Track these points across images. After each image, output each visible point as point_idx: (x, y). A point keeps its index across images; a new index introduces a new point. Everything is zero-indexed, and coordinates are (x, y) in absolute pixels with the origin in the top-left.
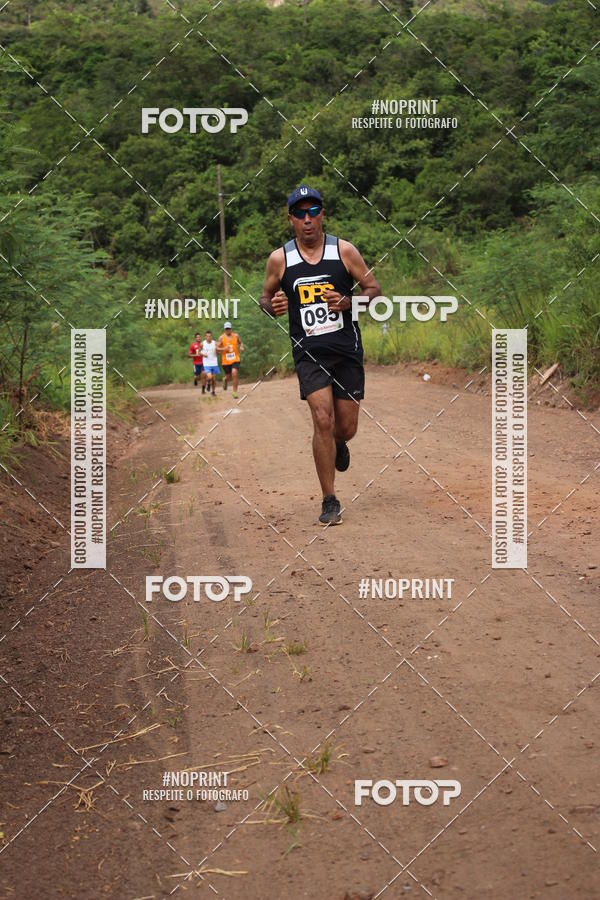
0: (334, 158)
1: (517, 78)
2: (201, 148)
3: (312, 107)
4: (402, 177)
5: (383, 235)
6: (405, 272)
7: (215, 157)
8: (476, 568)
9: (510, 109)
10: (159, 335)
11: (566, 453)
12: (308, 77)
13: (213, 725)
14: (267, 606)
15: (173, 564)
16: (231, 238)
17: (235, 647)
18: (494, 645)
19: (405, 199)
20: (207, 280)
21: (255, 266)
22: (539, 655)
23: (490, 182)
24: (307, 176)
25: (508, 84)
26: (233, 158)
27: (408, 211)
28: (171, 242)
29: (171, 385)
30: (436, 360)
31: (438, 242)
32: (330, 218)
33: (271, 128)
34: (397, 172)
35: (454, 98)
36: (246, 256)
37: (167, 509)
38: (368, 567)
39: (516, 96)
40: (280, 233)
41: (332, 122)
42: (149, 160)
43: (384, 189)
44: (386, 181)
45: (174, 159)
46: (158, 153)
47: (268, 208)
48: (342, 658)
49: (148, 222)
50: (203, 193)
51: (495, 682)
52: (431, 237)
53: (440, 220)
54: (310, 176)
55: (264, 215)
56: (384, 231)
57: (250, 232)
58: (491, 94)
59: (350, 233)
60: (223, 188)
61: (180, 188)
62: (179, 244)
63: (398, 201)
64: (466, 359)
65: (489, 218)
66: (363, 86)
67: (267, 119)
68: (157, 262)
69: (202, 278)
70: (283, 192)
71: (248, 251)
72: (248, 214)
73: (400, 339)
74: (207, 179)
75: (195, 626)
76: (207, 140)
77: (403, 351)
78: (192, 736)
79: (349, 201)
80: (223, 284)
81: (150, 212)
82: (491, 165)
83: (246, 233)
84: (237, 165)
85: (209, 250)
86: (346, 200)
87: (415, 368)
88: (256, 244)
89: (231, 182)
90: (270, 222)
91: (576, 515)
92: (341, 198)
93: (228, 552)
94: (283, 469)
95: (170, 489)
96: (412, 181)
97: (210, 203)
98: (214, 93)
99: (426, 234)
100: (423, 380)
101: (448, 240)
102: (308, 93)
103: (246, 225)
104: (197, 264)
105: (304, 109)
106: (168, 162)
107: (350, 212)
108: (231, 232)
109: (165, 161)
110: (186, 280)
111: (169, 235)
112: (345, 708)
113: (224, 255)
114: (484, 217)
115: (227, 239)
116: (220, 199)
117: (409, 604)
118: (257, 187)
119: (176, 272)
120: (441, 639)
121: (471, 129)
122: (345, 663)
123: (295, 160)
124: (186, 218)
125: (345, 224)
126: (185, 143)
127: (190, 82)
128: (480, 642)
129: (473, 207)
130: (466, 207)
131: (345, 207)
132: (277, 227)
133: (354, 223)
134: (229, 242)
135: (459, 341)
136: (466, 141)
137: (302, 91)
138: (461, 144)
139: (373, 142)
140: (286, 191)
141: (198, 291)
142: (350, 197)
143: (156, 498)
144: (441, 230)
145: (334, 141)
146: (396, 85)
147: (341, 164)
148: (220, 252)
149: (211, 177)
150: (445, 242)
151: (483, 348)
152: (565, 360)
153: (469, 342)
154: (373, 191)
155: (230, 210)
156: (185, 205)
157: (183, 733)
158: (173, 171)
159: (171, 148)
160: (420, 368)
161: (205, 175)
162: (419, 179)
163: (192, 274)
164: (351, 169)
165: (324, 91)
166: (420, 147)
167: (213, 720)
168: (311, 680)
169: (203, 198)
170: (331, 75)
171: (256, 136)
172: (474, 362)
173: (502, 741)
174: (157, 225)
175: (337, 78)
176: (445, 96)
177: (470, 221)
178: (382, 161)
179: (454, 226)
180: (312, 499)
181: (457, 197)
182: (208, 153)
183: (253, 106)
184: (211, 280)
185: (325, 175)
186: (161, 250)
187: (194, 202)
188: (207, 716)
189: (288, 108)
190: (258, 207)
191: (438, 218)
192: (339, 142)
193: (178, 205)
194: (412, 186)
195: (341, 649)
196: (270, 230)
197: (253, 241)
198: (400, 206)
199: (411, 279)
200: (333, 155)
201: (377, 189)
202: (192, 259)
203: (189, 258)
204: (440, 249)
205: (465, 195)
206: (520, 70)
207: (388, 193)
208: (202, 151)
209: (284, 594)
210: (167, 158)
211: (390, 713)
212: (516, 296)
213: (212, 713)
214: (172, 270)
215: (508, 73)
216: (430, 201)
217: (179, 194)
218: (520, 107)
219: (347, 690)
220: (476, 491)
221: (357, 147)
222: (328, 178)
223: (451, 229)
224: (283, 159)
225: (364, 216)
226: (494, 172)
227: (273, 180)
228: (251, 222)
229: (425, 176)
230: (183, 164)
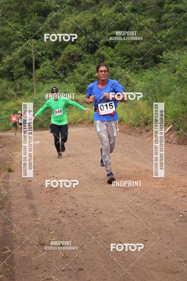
0: (81, 37)
1: (157, 6)
2: (26, 32)
4: (109, 46)
7: (31, 36)
9: (154, 19)
10: (6, 110)
11: (175, 163)
12: (71, 4)
13: (25, 276)
14: (50, 225)
15: (10, 207)
16: (37, 70)
17: (36, 243)
18: (144, 243)
20: (27, 87)
21: (47, 82)
22: (163, 248)
23: (145, 49)
24: (69, 45)
25: (154, 8)
26: (39, 36)
28: (12, 71)
29: (11, 131)
30: (122, 123)
32: (79, 62)
33: (55, 24)
34: (107, 44)
36: (43, 77)
37: (8, 183)
38: (92, 209)
39: (157, 14)
40: (58, 68)
41: (80, 23)
42: (4, 36)
43: (101, 51)
44: (102, 48)
45: (14, 36)
46: (7, 33)
47: (53, 58)
48: (81, 248)
49: (3, 62)
50: (26, 50)
51: (145, 259)
52: (121, 71)
53: (124, 64)
54: (71, 45)
55: (51, 61)
57: (45, 67)
58: (146, 13)
59: (87, 69)
60: (34, 49)
61: (16, 48)
62: (15, 72)
64: (134, 123)
65: (145, 64)
66: (93, 8)
67: (53, 21)
68: (6, 79)
69: (25, 86)
70: (59, 51)
71: (44, 75)
72: (44, 60)
74: (27, 45)
75: (19, 234)
76: (28, 28)
79: (87, 56)
80: (33, 89)
81: (3, 58)
82: (146, 42)
83: (44, 68)
84: (40, 39)
85: (28, 74)
86: (85, 55)
88: (48, 72)
89: (38, 46)
90: (54, 63)
91: (179, 189)
92: (83, 54)
93: (33, 202)
95: (9, 175)
96: (113, 48)
97: (29, 55)
98: (31, 9)
99: (119, 70)
101: (128, 72)
102: (71, 10)
103: (44, 64)
104: (22, 80)
105: (69, 17)
106: (12, 37)
107: (87, 60)
108: (37, 67)
109: (10, 37)
110: (18, 87)
111: (11, 68)
112: (82, 269)
113: (34, 77)
114: (142, 64)
115: (35, 70)
116: (33, 54)
118: (48, 49)
119: (14, 83)
121: (138, 27)
124: (18, 61)
125: (85, 65)
126: (18, 30)
127: (21, 4)
128: (139, 242)
129: (138, 59)
130: (135, 59)
131: (85, 58)
132: (56, 65)
133: (88, 65)
134: (36, 71)
135: (131, 115)
137: (68, 9)
139: (97, 31)
140: (60, 51)
141: (23, 92)
142: (87, 54)
143: (3, 179)
144: (124, 68)
145: (81, 30)
146: (107, 8)
147: (84, 40)
148: (32, 75)
149: (29, 44)
151: (141, 118)
153: (135, 116)
154: (97, 52)
155: (37, 58)
156: (18, 56)
157: (13, 279)
158: (13, 41)
159: (13, 32)
161: (27, 43)
162: (116, 47)
163: (20, 84)
164: (88, 42)
165: (77, 10)
167: (26, 274)
168: (67, 257)
169: (26, 53)
170: (80, 3)
171: (49, 27)
172: (137, 124)
174: (6, 63)
175: (83, 4)
176: (127, 13)
178: (100, 39)
181: (132, 55)
182: (28, 34)
183: (48, 14)
184: (28, 87)
185: (77, 45)
186: (8, 74)
187: (22, 54)
188: (23, 272)
189: (62, 16)
190: (49, 57)
191: (124, 63)
192: (83, 31)
193: (15, 55)
194: (113, 50)
195: (80, 244)
197: (46, 71)
198: (108, 58)
201: (98, 51)
202: (21, 78)
203: (19, 78)
205: (135, 54)
206: (158, 3)
207: (103, 52)
208: (26, 33)
209: (57, 220)
210: (11, 35)
211: (101, 272)
212: (156, 96)
213: (25, 271)
214: (12, 82)
215: (153, 4)
216: (120, 56)
217: (16, 51)
218: (158, 18)
219: (83, 262)
221: (90, 33)
222: (78, 46)
223: (129, 68)
225: (93, 62)
226: (147, 45)
227: (55, 46)
228: (46, 63)
229: (118, 46)
230: (18, 38)
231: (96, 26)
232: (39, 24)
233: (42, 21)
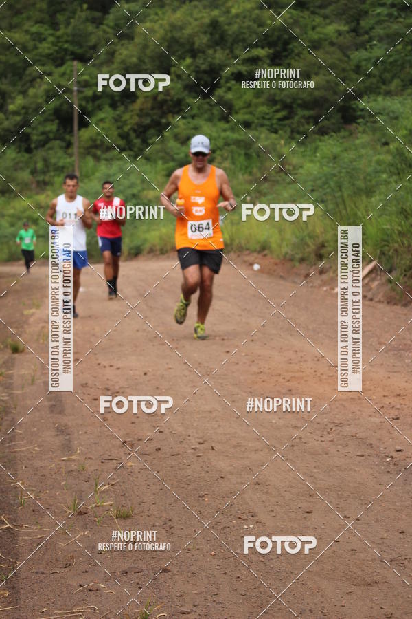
0: (182, 61)
2: (60, 44)
3: (164, 13)
5: (223, 135)
6: (241, 169)
7: (73, 53)
8: (293, 446)
9: (345, 25)
10: (12, 216)
11: (381, 344)
13: (41, 581)
14: (98, 472)
15: (13, 429)
16: (83, 130)
17: (66, 509)
18: (305, 518)
19: (245, 102)
20: (59, 167)
21: (104, 156)
23: (324, 91)
26: (88, 55)
27: (247, 113)
30: (266, 252)
31: (274, 144)
32: (175, 116)
33: (125, 30)
34: (238, 76)
35: (294, 12)
36: (96, 147)
37: (10, 377)
38: (193, 441)
39: (352, 13)
40: (129, 127)
41: (181, 28)
43: (226, 92)
44: (229, 85)
47: (119, 104)
48: (166, 523)
49: (7, 110)
50: (59, 86)
52: (267, 138)
53: (277, 124)
55: (115, 110)
56: (225, 131)
57: (101, 125)
58: (327, 11)
60: (79, 82)
61: (38, 80)
62: (35, 132)
63: (238, 104)
64: (294, 252)
67: (122, 21)
68: (14, 147)
69: (55, 165)
71: (98, 142)
72: (100, 108)
73: (234, 230)
74: (63, 74)
75: (31, 488)
76: (66, 37)
77: (237, 242)
78: (22, 591)
79: (194, 101)
81: (9, 101)
82: (325, 75)
83: (97, 125)
84: (92, 62)
85: (62, 139)
87: (246, 258)
89: (86, 77)
90: (120, 116)
91: (387, 401)
92: (186, 97)
93: (65, 420)
94: (120, 345)
95: (14, 359)
97: (66, 96)
99: (263, 136)
100: (253, 270)
101: (282, 142)
103: (98, 118)
104: (50, 152)
105: (156, 14)
106: (29, 56)
107: (194, 112)
108: (83, 124)
110: (40, 165)
111: (25, 123)
112: (166, 571)
113: (76, 144)
116: (75, 93)
117: (229, 476)
119: (30, 158)
120: (257, 510)
122: (168, 529)
123: (146, 60)
125: (189, 123)
126: (45, 39)
128: (293, 514)
129: (307, 113)
130: (302, 112)
132: (126, 121)
133: (197, 122)
134: (81, 133)
135: (288, 235)
136: (304, 52)
138: (299, 55)
139: (218, 48)
141: (50, 176)
142: (194, 97)
143: (1, 367)
144: (276, 132)
145: (182, 45)
147: (188, 67)
148: (73, 141)
149: (68, 71)
150: (279, 144)
151: (310, 243)
152: (384, 259)
153: (297, 237)
154: (216, 93)
155: (84, 103)
156: (42, 97)
157: (14, 587)
159: (31, 43)
160: (251, 258)
161: (62, 69)
163: (45, 160)
164: (197, 72)
166: (261, 55)
167: (42, 576)
172: (300, 255)
173: (308, 608)
174: (16, 113)
177: (303, 125)
178: (225, 66)
179: (289, 130)
180: (145, 374)
181: (292, 103)
182: (66, 50)
183: (110, 8)
184: (63, 167)
185: (173, 76)
187: (51, 94)
188: (37, 573)
190: (109, 101)
191: (275, 121)
192: (188, 47)
193: (36, 96)
195: (165, 515)
196: (119, 124)
198: (240, 109)
199: (247, 177)
200: (182, 58)
201: (219, 92)
202: (47, 146)
203: (43, 146)
204: (275, 150)
205: (299, 102)
207: (230, 96)
208: (61, 48)
209: (114, 461)
210: (28, 51)
211: (207, 577)
212: (342, 196)
213: (42, 570)
214: (27, 156)
216: (268, 105)
217: (37, 85)
218: (353, 24)
220: (297, 375)
221: (204, 52)
223: (285, 132)
224: (135, 60)
225: (206, 116)
226: (328, 82)
228: (103, 116)
230: (43, 59)
231: (217, 36)
232: (90, 28)
233: (98, 22)
